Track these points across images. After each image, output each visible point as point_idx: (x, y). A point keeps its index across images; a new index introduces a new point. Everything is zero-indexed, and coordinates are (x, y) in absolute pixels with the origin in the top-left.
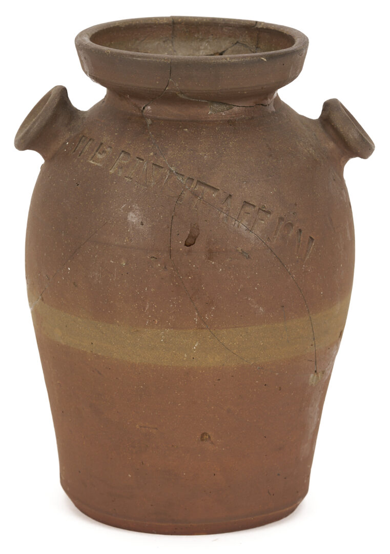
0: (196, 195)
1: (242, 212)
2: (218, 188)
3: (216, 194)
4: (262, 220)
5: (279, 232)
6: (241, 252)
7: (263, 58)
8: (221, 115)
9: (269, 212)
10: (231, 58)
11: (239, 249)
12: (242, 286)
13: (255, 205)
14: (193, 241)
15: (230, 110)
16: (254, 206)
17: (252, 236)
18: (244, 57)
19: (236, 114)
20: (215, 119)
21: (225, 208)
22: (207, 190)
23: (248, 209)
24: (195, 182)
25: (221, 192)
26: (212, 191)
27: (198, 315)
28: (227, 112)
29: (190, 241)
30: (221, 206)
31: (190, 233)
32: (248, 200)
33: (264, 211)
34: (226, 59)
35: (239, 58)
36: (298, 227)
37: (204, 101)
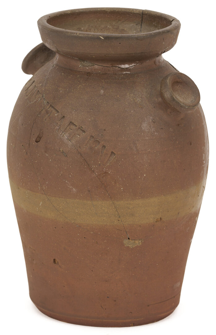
0: (47, 112)
1: (68, 128)
2: (59, 111)
3: (57, 114)
4: (79, 135)
5: (88, 145)
6: (62, 151)
7: (101, 37)
8: (86, 69)
9: (84, 131)
10: (80, 34)
11: (61, 149)
12: (62, 172)
13: (77, 125)
14: (39, 139)
15: (92, 67)
16: (76, 126)
17: (70, 143)
21: (59, 123)
22: (54, 111)
23: (72, 127)
24: (50, 105)
25: (60, 113)
26: (56, 112)
27: (40, 185)
28: (90, 67)
30: (58, 122)
31: (39, 134)
32: (73, 121)
33: (82, 130)
35: (84, 34)
36: (103, 144)
37: (76, 58)
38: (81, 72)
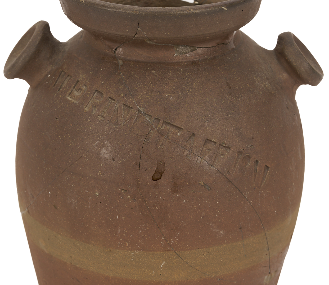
0: (161, 134)
1: (205, 148)
2: (183, 128)
3: (180, 133)
4: (223, 155)
5: (237, 165)
6: (203, 184)
7: (224, 8)
8: (186, 56)
9: (229, 148)
10: (194, 10)
11: (202, 182)
12: (204, 214)
13: (216, 141)
14: (160, 176)
15: (194, 52)
16: (215, 143)
17: (213, 170)
18: (206, 8)
19: (199, 55)
20: (180, 61)
21: (188, 146)
22: (172, 129)
23: (209, 145)
24: (161, 122)
25: (185, 131)
26: (177, 131)
27: (165, 239)
28: (192, 53)
29: (156, 176)
30: (185, 144)
31: (157, 169)
32: (210, 137)
33: (224, 146)
34: (190, 10)
35: (202, 9)
36: (255, 158)
38: (182, 62)
